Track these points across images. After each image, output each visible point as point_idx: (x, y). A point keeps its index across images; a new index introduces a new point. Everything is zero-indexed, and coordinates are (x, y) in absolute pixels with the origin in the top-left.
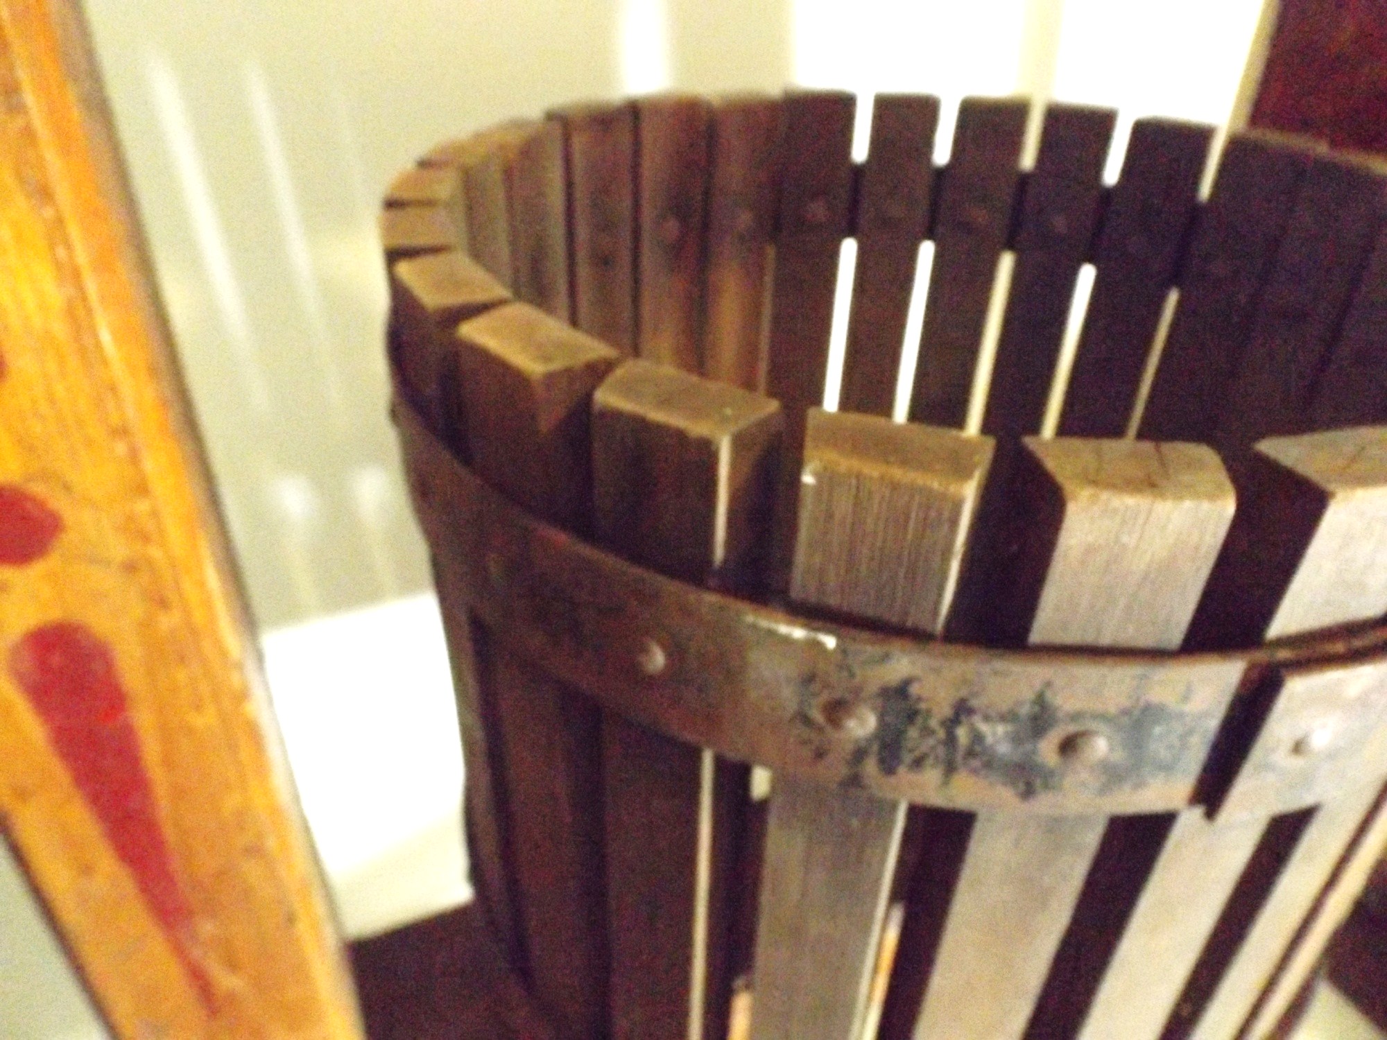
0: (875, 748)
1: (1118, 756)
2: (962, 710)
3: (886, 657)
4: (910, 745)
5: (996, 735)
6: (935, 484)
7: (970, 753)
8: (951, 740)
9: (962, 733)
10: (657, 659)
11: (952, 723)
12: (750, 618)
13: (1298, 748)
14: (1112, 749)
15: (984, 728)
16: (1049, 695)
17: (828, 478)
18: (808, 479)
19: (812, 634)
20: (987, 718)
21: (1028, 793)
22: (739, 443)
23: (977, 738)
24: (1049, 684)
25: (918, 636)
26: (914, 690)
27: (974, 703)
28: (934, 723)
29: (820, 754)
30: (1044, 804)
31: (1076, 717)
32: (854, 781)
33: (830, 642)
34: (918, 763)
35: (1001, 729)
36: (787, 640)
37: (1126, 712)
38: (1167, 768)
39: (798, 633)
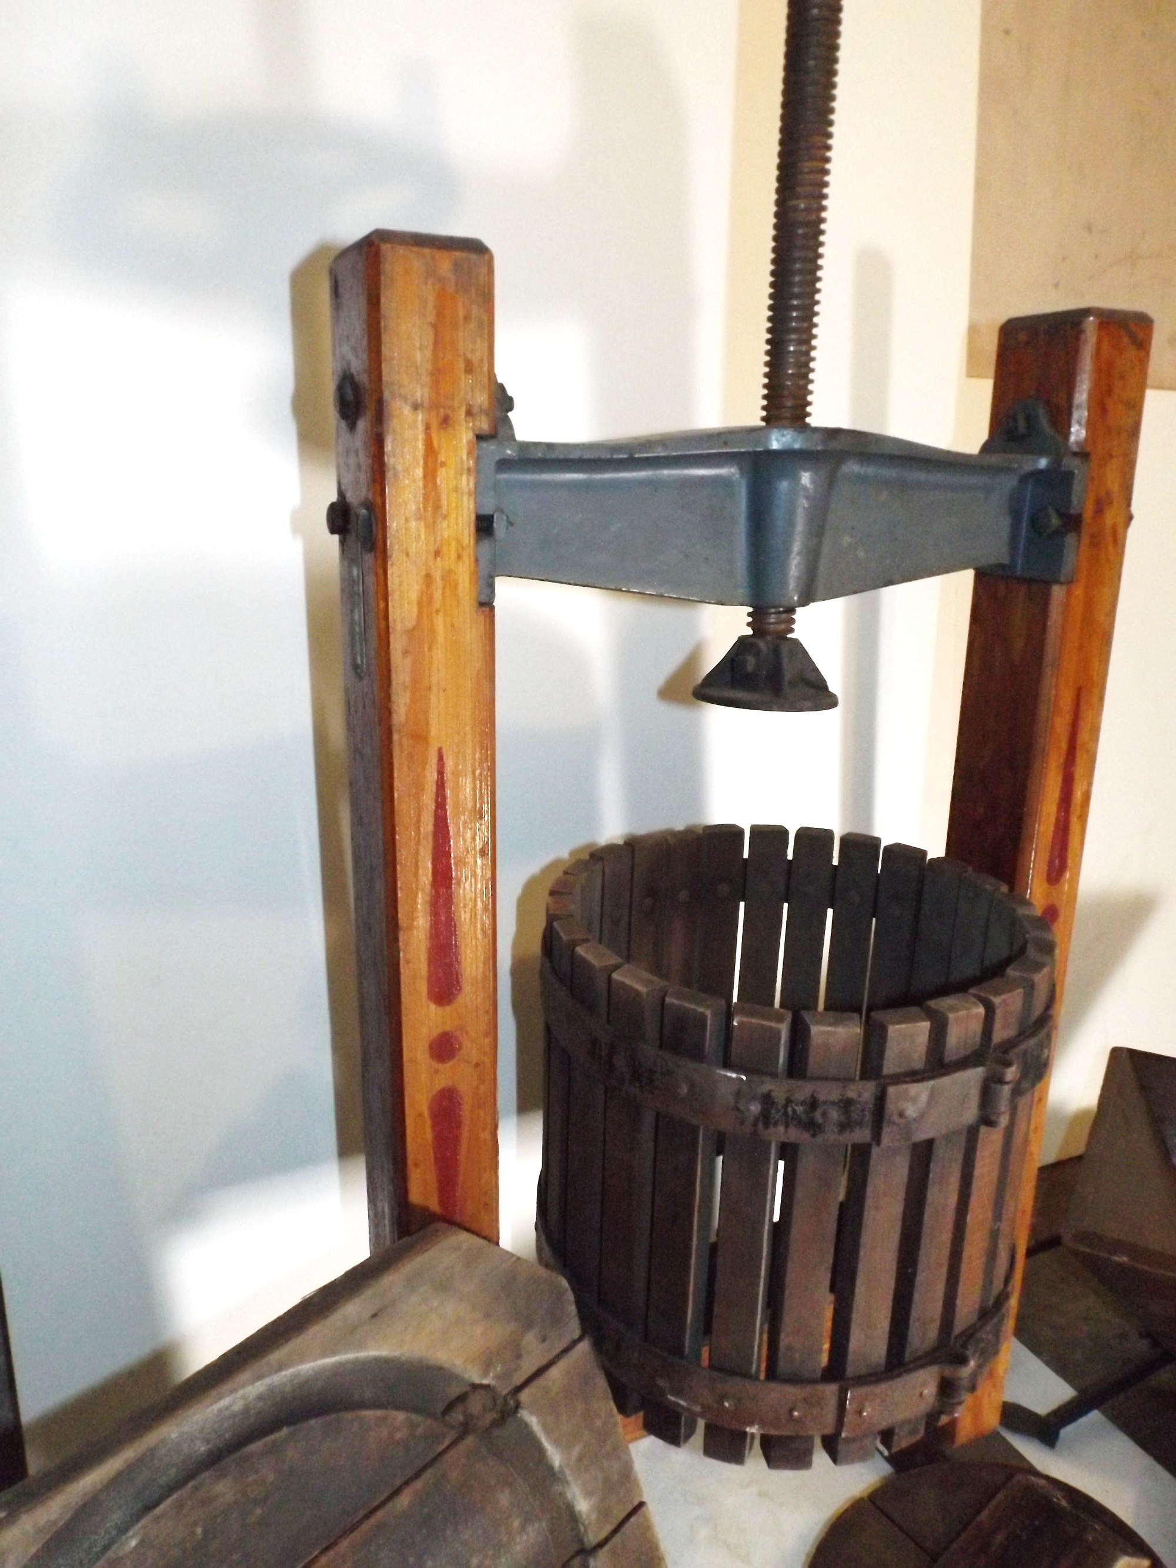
0: (761, 1118)
1: (842, 1118)
2: (789, 1101)
3: (763, 1082)
4: (772, 1116)
5: (800, 1109)
6: (773, 1024)
7: (793, 1118)
8: (786, 1114)
9: (789, 1110)
10: (684, 1090)
11: (786, 1106)
12: (718, 1071)
13: (901, 1115)
14: (839, 1115)
15: (796, 1108)
16: (815, 1094)
17: (741, 1023)
18: (735, 1024)
19: (738, 1076)
20: (797, 1105)
21: (814, 1135)
22: (714, 1014)
23: (794, 1111)
24: (814, 1091)
25: (774, 1075)
26: (773, 1094)
27: (793, 1098)
28: (779, 1106)
29: (742, 1123)
30: (819, 1139)
31: (825, 1103)
32: (755, 1133)
33: (744, 1078)
34: (776, 1124)
35: (801, 1108)
36: (730, 1078)
37: (841, 1101)
38: (860, 1124)
39: (734, 1075)
